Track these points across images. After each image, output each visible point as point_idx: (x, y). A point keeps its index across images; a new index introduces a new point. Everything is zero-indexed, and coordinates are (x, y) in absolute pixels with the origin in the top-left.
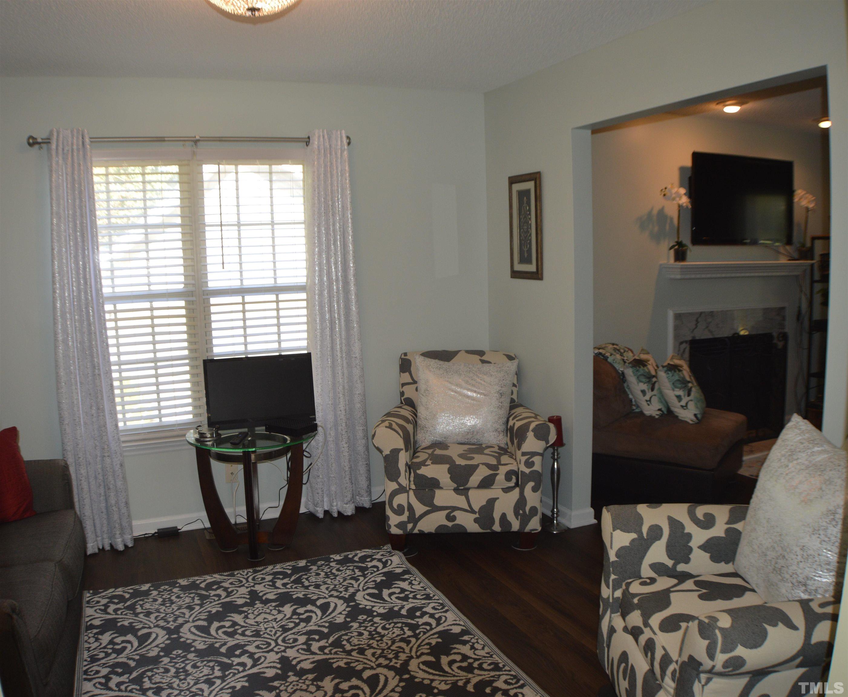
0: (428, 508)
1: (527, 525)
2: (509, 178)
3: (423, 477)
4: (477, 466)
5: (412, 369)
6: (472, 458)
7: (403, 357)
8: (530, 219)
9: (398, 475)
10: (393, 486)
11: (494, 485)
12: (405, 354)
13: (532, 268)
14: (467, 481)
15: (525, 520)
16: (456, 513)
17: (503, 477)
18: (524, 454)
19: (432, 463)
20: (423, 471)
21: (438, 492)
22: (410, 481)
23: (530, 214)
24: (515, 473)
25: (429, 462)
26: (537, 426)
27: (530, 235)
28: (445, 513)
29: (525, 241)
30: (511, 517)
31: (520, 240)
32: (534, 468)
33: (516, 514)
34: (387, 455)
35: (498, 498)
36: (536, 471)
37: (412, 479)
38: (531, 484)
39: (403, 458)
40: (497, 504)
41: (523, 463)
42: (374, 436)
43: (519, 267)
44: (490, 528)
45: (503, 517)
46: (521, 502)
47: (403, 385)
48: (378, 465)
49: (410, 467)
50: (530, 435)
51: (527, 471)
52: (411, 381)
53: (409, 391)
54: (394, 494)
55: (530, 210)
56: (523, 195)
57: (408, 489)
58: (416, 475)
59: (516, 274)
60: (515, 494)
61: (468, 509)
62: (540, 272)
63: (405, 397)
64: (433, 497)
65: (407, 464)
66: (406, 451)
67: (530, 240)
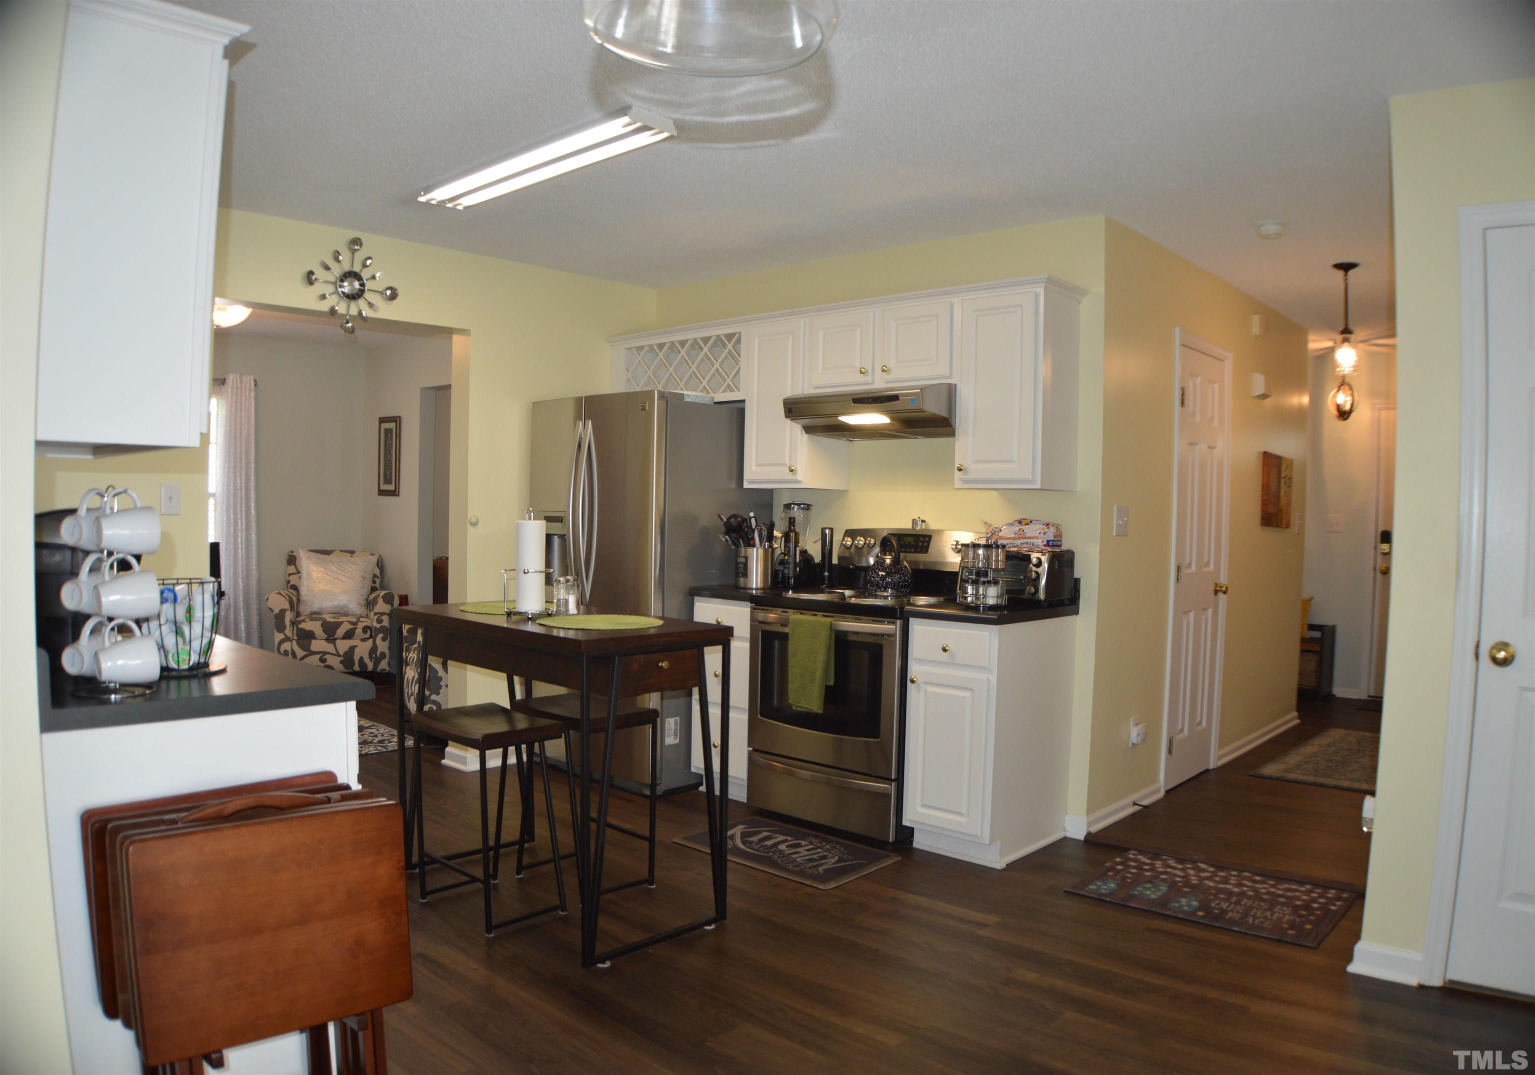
0: (307, 653)
1: (378, 665)
2: (380, 418)
3: (303, 630)
4: (342, 623)
5: (297, 563)
6: (340, 618)
7: (290, 554)
8: (392, 450)
9: (285, 628)
10: (281, 636)
11: (355, 636)
12: (292, 552)
13: (391, 487)
14: (335, 633)
15: (377, 662)
16: (327, 657)
17: (361, 630)
18: (375, 614)
19: (310, 620)
20: (302, 626)
21: (313, 641)
22: (293, 634)
23: (392, 447)
24: (370, 628)
25: (307, 620)
26: (385, 594)
27: (392, 463)
28: (318, 656)
29: (388, 467)
30: (367, 660)
31: (385, 466)
32: (383, 624)
33: (371, 658)
34: (277, 614)
35: (357, 646)
36: (384, 626)
37: (295, 632)
38: (381, 636)
39: (289, 617)
40: (356, 650)
41: (375, 620)
42: (267, 599)
43: (384, 487)
44: (352, 669)
45: (361, 659)
46: (374, 649)
47: (290, 575)
48: (270, 622)
49: (293, 623)
50: (380, 600)
51: (378, 626)
52: (296, 571)
53: (294, 580)
54: (281, 642)
55: (392, 444)
56: (388, 431)
57: (292, 638)
58: (298, 628)
59: (382, 493)
60: (370, 643)
61: (336, 653)
62: (397, 490)
63: (291, 584)
64: (310, 645)
65: (291, 621)
66: (291, 611)
67: (392, 467)
